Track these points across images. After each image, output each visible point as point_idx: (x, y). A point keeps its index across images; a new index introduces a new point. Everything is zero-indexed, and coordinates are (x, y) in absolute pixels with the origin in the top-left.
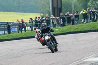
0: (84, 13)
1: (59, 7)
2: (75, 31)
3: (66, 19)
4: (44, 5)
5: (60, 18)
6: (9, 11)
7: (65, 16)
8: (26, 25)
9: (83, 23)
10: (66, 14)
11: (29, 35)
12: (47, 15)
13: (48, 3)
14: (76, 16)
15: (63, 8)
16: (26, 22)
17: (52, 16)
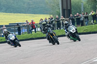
0: (93, 14)
1: (69, 8)
2: (84, 32)
4: (53, 6)
5: (70, 19)
6: (20, 13)
7: (75, 17)
9: (92, 24)
10: (75, 15)
11: (38, 36)
13: (58, 5)
14: (85, 17)
15: (72, 9)
16: (36, 23)
17: (62, 18)
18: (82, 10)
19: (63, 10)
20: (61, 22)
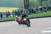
1: (28, 4)
2: (36, 17)
3: (31, 11)
5: (28, 10)
6: (2, 7)
7: (31, 9)
8: (10, 14)
9: (40, 13)
10: (31, 8)
11: (12, 19)
12: (21, 9)
13: (22, 3)
14: (36, 9)
15: (30, 5)
16: (10, 12)
17: (24, 9)
18: (35, 5)
19: (25, 5)
20: (24, 11)
